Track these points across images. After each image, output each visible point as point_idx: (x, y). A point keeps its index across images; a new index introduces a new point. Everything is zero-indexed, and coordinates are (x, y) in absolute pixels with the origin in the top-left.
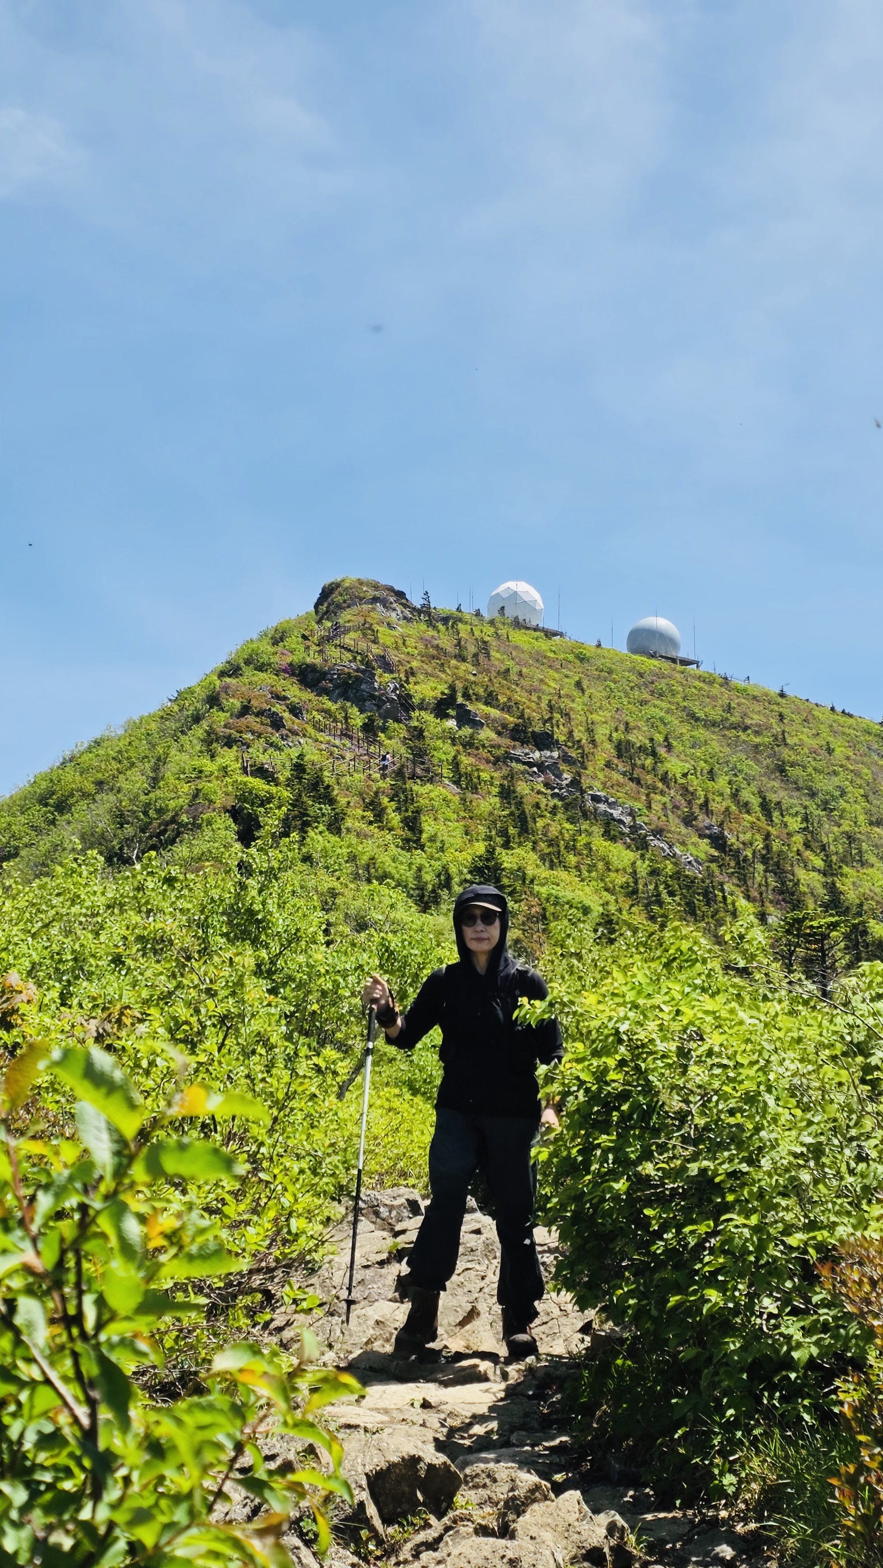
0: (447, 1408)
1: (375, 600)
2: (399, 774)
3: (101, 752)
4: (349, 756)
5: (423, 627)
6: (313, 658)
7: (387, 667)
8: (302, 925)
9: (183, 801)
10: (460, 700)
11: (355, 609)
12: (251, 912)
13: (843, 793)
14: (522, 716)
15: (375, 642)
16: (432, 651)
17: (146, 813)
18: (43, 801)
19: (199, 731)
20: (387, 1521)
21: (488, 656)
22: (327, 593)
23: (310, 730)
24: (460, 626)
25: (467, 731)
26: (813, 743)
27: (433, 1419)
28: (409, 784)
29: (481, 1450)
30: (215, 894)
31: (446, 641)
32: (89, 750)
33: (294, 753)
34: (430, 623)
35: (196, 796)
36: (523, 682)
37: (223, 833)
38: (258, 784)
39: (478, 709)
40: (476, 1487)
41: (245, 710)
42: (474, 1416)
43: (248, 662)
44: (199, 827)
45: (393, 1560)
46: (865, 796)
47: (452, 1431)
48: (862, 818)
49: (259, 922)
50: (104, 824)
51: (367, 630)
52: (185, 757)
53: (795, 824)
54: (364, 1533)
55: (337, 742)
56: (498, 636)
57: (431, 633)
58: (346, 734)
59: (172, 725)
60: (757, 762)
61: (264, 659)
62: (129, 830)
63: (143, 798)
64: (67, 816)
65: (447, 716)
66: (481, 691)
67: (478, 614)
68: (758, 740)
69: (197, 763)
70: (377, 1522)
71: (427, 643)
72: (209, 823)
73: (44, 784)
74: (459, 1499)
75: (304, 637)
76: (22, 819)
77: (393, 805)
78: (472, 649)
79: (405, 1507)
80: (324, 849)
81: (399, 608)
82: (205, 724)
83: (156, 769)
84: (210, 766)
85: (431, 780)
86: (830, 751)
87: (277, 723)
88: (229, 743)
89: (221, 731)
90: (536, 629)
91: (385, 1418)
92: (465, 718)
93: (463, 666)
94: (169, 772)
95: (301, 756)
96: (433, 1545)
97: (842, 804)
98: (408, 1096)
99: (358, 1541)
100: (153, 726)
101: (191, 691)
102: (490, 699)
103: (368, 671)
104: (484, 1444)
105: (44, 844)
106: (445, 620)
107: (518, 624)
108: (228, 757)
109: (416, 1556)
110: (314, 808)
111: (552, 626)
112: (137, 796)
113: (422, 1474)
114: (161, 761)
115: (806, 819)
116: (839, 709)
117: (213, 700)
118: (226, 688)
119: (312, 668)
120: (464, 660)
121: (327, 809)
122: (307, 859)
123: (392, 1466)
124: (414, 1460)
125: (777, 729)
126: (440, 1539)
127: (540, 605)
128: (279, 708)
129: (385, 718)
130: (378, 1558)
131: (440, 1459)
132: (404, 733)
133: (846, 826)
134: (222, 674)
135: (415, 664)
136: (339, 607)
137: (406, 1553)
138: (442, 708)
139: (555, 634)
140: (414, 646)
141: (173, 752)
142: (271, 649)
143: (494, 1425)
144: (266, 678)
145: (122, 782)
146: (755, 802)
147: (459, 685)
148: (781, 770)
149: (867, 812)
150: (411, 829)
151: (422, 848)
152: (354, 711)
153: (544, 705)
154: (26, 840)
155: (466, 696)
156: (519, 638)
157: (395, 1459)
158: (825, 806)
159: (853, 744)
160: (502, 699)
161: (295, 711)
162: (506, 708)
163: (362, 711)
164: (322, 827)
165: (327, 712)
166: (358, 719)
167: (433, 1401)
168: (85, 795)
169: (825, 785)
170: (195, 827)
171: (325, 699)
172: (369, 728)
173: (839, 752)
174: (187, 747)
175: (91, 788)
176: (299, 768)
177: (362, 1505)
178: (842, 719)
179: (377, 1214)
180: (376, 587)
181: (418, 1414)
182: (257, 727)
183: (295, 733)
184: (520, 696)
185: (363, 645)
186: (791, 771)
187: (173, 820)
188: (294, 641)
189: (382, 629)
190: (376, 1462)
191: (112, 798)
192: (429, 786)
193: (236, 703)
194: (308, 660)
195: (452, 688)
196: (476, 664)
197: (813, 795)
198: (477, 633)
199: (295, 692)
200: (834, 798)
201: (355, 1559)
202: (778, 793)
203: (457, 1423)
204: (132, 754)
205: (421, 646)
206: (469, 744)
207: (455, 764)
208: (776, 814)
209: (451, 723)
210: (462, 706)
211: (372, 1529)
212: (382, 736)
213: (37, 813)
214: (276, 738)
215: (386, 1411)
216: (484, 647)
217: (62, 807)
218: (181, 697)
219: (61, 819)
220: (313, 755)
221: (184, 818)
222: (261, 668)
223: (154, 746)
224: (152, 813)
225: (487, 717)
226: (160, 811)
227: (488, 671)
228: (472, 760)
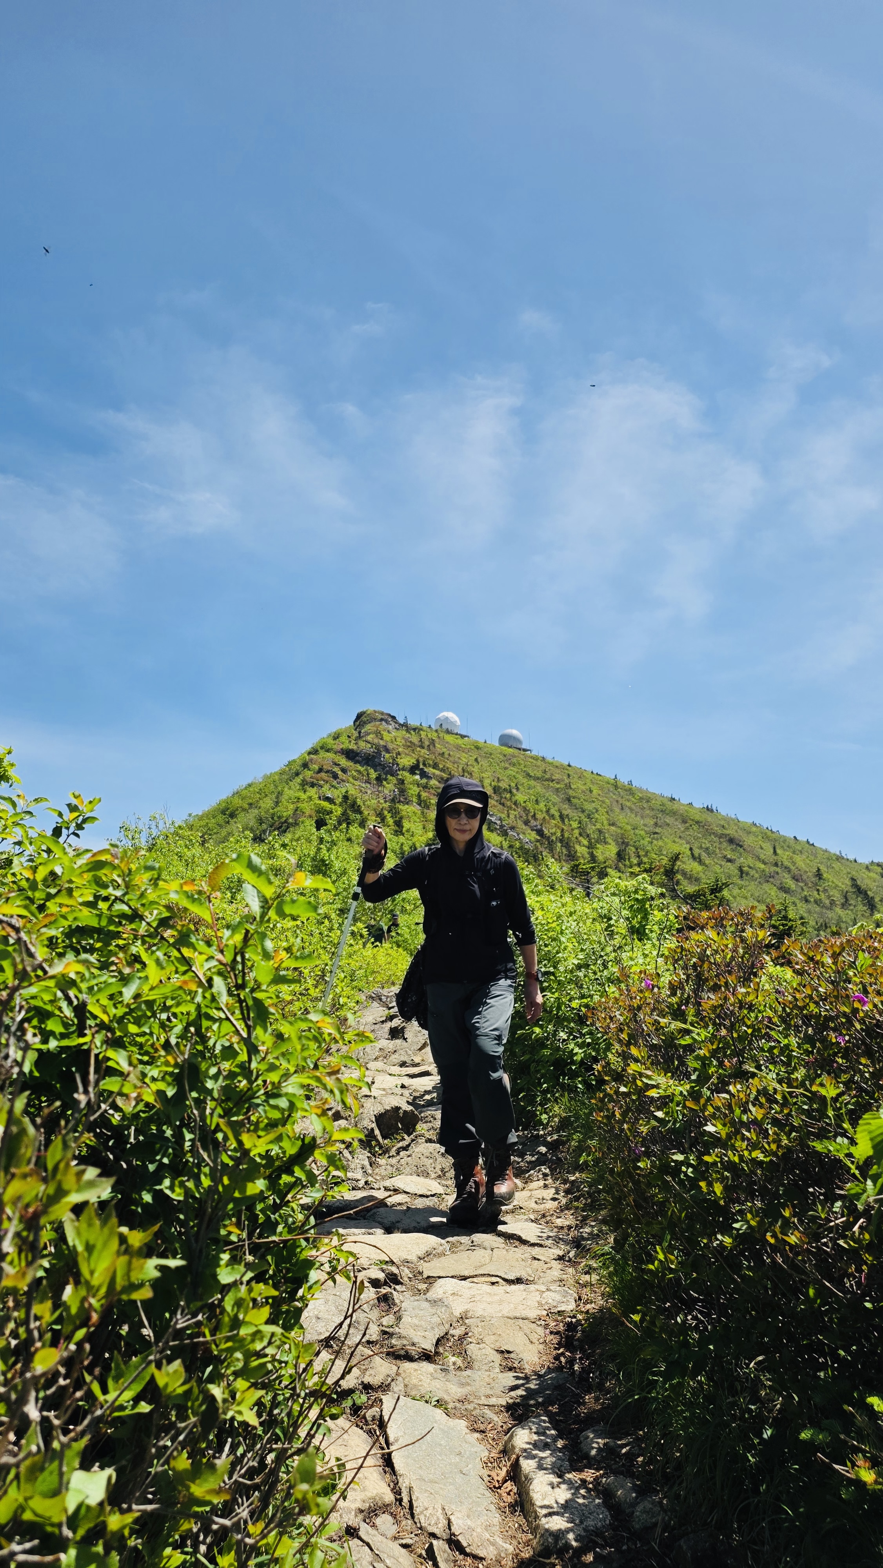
0: (413, 1088)
1: (382, 720)
2: (393, 800)
3: (251, 789)
4: (369, 792)
5: (404, 732)
6: (352, 746)
7: (387, 751)
8: (347, 867)
9: (290, 813)
10: (421, 766)
11: (372, 724)
12: (323, 861)
13: (597, 811)
14: (450, 774)
15: (382, 739)
16: (409, 744)
17: (272, 818)
18: (223, 812)
19: (298, 780)
20: (384, 1137)
21: (434, 746)
22: (359, 716)
23: (351, 780)
24: (421, 732)
25: (424, 781)
26: (583, 788)
27: (406, 1092)
28: (397, 805)
29: (428, 1106)
30: (306, 852)
31: (415, 739)
32: (246, 788)
33: (343, 790)
34: (408, 731)
35: (296, 810)
36: (451, 759)
37: (309, 827)
38: (326, 805)
39: (430, 770)
40: (426, 1122)
41: (320, 770)
42: (425, 1091)
43: (322, 748)
44: (298, 824)
45: (387, 1155)
46: (607, 812)
47: (415, 1098)
48: (605, 822)
49: (327, 865)
50: (252, 823)
51: (378, 734)
52: (292, 792)
53: (575, 825)
54: (373, 1143)
55: (364, 785)
56: (439, 737)
57: (408, 735)
58: (368, 781)
59: (285, 777)
60: (558, 796)
61: (330, 746)
62: (264, 826)
63: (271, 811)
64: (235, 820)
65: (415, 774)
66: (431, 762)
67: (430, 727)
68: (558, 786)
69: (296, 795)
70: (380, 1138)
71: (406, 740)
72: (303, 822)
73: (224, 805)
74: (418, 1127)
75: (349, 737)
76: (213, 821)
77: (390, 815)
78: (427, 743)
79: (393, 1131)
80: (357, 835)
81: (393, 724)
82: (301, 777)
83: (277, 797)
84: (303, 796)
85: (407, 803)
86: (591, 791)
87: (335, 776)
88: (313, 785)
89: (309, 780)
90: (457, 734)
91: (384, 1093)
92: (423, 775)
93: (423, 751)
94: (284, 798)
95: (347, 792)
96: (405, 1148)
97: (596, 816)
98: (395, 948)
99: (371, 1147)
100: (277, 777)
101: (294, 761)
102: (435, 766)
103: (379, 753)
104: (430, 1103)
105: (224, 833)
106: (414, 729)
107: (448, 732)
108: (312, 792)
109: (398, 1154)
110: (352, 816)
111: (464, 733)
112: (268, 810)
113: (401, 1115)
114: (280, 794)
115: (580, 823)
116: (595, 772)
117: (305, 765)
118: (311, 760)
119: (352, 751)
120: (423, 748)
121: (358, 816)
122: (349, 840)
123: (387, 1111)
124: (398, 1109)
125: (567, 781)
126: (409, 1145)
127: (459, 723)
128: (336, 769)
129: (386, 774)
130: (380, 1155)
131: (410, 1108)
132: (395, 782)
133: (598, 826)
134: (309, 753)
135: (400, 750)
136: (365, 723)
137: (393, 1152)
138: (413, 770)
139: (465, 736)
140: (400, 742)
141: (286, 789)
142: (332, 742)
143: (435, 1095)
144: (330, 755)
145: (261, 803)
146: (557, 814)
147: (421, 760)
148: (569, 800)
149: (608, 820)
150: (398, 826)
151: (403, 834)
152: (372, 771)
153: (460, 769)
154: (215, 831)
155: (424, 764)
156: (449, 738)
157: (389, 1108)
158: (589, 816)
159: (601, 788)
160: (441, 766)
161: (344, 771)
162: (443, 770)
163: (375, 771)
164: (356, 825)
165: (359, 772)
166: (373, 775)
167: (406, 1084)
168: (244, 810)
169: (589, 807)
170: (296, 824)
171: (358, 765)
172: (379, 779)
173: (595, 792)
174: (293, 787)
175: (247, 806)
176: (346, 797)
177: (372, 1129)
178: (597, 777)
179: (381, 1000)
180: (382, 713)
181: (399, 1091)
182: (326, 778)
183: (343, 781)
184: (449, 765)
185: (376, 741)
186: (574, 801)
187: (286, 822)
188: (343, 738)
189: (385, 734)
190: (379, 1109)
191: (256, 811)
192: (406, 806)
193: (316, 767)
194: (350, 747)
195: (418, 761)
196: (429, 750)
197: (583, 811)
198: (429, 736)
199: (344, 762)
200: (593, 813)
201: (369, 1155)
202: (567, 810)
203: (417, 1094)
204: (267, 791)
205: (403, 741)
206: (425, 787)
207: (419, 796)
208: (566, 820)
209: (417, 777)
210: (422, 769)
211: (377, 1141)
212: (385, 783)
213: (221, 818)
214: (335, 783)
215: (384, 1090)
216: (433, 742)
217: (232, 815)
218: (290, 763)
219: (232, 821)
220: (352, 792)
221: (291, 820)
222: (328, 751)
223: (276, 787)
224: (275, 818)
225: (434, 774)
226: (279, 817)
227: (434, 753)
228: (426, 794)
